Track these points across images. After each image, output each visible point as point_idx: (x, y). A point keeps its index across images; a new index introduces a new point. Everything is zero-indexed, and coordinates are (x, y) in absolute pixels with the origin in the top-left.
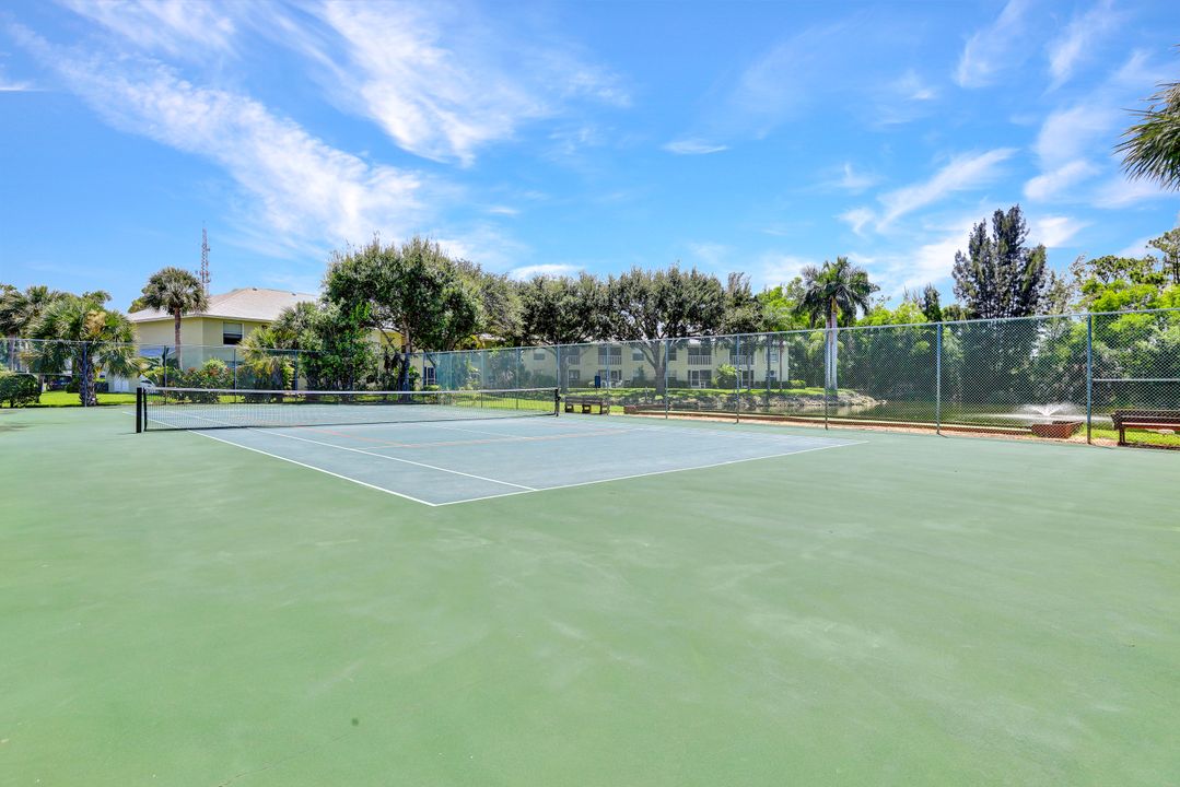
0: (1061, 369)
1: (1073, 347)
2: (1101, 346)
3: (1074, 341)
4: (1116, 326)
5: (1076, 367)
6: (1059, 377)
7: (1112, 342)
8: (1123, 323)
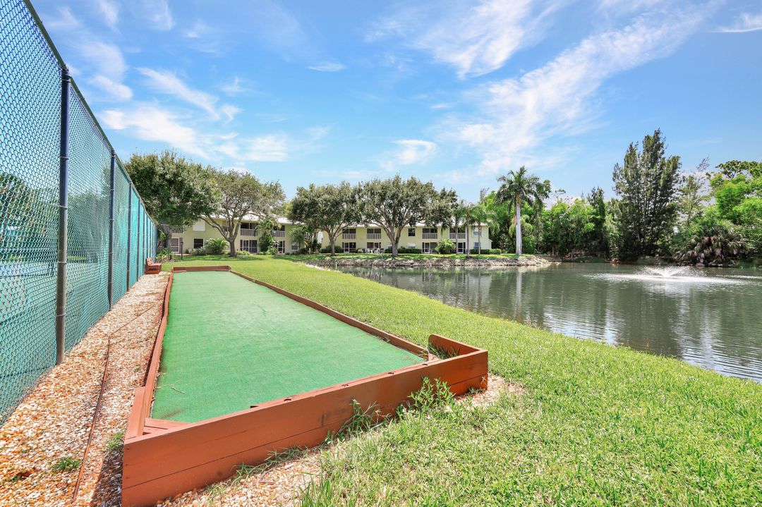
0: (693, 240)
1: (703, 224)
2: (727, 224)
3: (705, 220)
4: (739, 208)
5: (706, 239)
6: (692, 247)
7: (736, 220)
8: (746, 206)
